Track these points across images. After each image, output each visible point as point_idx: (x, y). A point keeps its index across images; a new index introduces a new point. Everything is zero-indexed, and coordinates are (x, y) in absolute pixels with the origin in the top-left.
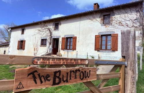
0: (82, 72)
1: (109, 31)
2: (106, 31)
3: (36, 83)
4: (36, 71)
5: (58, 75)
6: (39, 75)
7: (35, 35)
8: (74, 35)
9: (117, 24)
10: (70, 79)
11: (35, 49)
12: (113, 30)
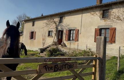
0: (69, 65)
1: (107, 24)
2: (105, 25)
3: (47, 71)
4: (47, 65)
5: (56, 67)
6: (48, 67)
7: (43, 28)
8: (76, 28)
9: (115, 18)
10: (63, 69)
11: (43, 39)
12: (111, 24)
